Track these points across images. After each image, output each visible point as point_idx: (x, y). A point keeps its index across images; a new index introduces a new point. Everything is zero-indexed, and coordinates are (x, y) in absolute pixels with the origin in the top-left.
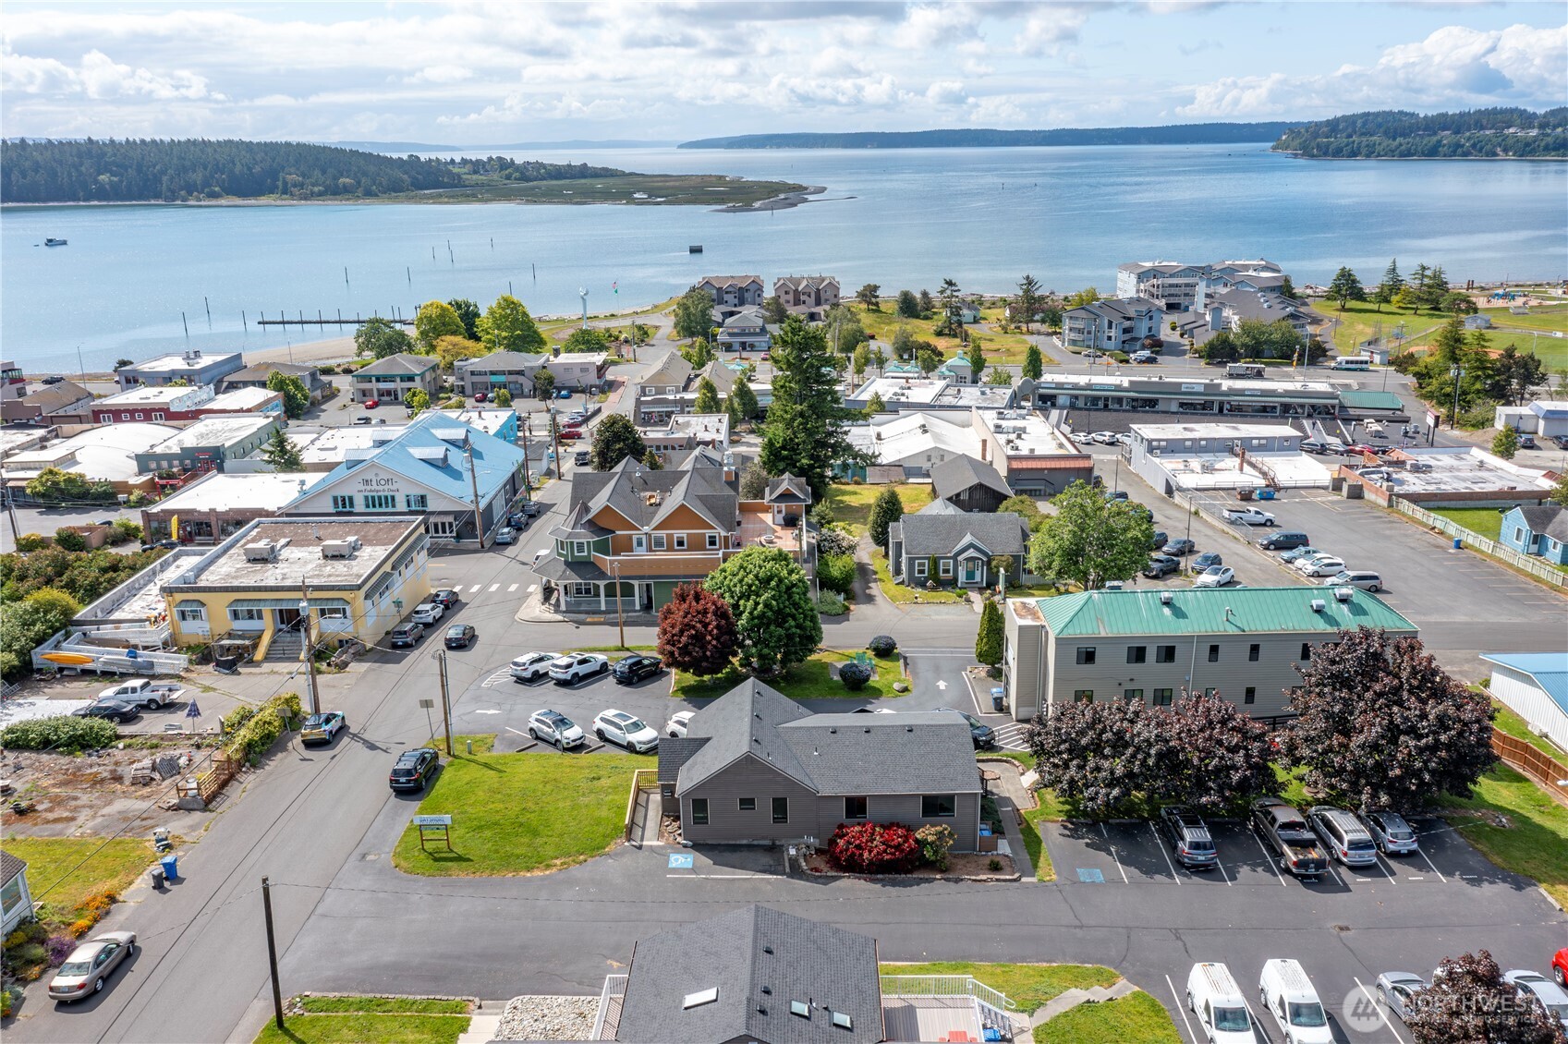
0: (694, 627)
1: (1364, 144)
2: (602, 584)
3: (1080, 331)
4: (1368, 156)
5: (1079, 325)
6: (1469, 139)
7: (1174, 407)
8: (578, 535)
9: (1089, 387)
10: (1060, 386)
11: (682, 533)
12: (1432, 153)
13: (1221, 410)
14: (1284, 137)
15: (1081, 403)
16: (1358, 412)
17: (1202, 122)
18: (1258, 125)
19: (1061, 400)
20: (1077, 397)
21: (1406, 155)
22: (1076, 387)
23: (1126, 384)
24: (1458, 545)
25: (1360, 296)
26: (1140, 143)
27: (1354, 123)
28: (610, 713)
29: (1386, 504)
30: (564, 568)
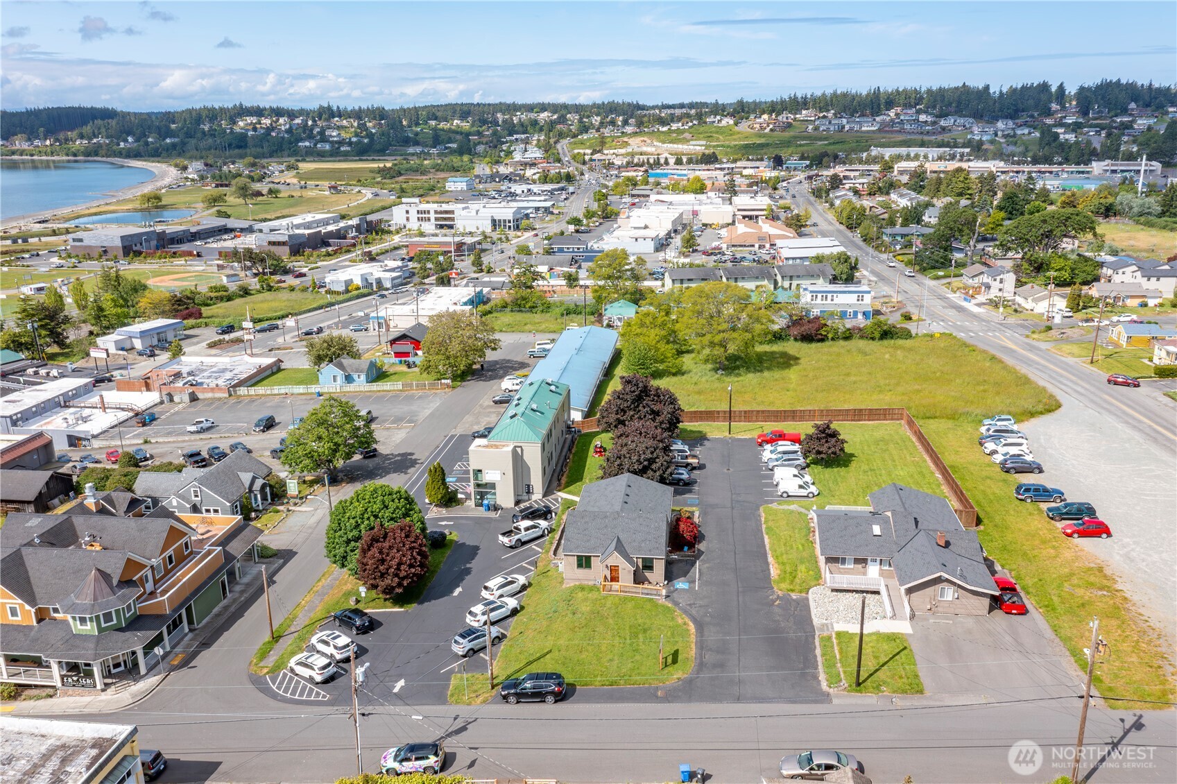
8: (126, 597)
11: (170, 551)
24: (319, 394)
29: (226, 395)
30: (128, 634)
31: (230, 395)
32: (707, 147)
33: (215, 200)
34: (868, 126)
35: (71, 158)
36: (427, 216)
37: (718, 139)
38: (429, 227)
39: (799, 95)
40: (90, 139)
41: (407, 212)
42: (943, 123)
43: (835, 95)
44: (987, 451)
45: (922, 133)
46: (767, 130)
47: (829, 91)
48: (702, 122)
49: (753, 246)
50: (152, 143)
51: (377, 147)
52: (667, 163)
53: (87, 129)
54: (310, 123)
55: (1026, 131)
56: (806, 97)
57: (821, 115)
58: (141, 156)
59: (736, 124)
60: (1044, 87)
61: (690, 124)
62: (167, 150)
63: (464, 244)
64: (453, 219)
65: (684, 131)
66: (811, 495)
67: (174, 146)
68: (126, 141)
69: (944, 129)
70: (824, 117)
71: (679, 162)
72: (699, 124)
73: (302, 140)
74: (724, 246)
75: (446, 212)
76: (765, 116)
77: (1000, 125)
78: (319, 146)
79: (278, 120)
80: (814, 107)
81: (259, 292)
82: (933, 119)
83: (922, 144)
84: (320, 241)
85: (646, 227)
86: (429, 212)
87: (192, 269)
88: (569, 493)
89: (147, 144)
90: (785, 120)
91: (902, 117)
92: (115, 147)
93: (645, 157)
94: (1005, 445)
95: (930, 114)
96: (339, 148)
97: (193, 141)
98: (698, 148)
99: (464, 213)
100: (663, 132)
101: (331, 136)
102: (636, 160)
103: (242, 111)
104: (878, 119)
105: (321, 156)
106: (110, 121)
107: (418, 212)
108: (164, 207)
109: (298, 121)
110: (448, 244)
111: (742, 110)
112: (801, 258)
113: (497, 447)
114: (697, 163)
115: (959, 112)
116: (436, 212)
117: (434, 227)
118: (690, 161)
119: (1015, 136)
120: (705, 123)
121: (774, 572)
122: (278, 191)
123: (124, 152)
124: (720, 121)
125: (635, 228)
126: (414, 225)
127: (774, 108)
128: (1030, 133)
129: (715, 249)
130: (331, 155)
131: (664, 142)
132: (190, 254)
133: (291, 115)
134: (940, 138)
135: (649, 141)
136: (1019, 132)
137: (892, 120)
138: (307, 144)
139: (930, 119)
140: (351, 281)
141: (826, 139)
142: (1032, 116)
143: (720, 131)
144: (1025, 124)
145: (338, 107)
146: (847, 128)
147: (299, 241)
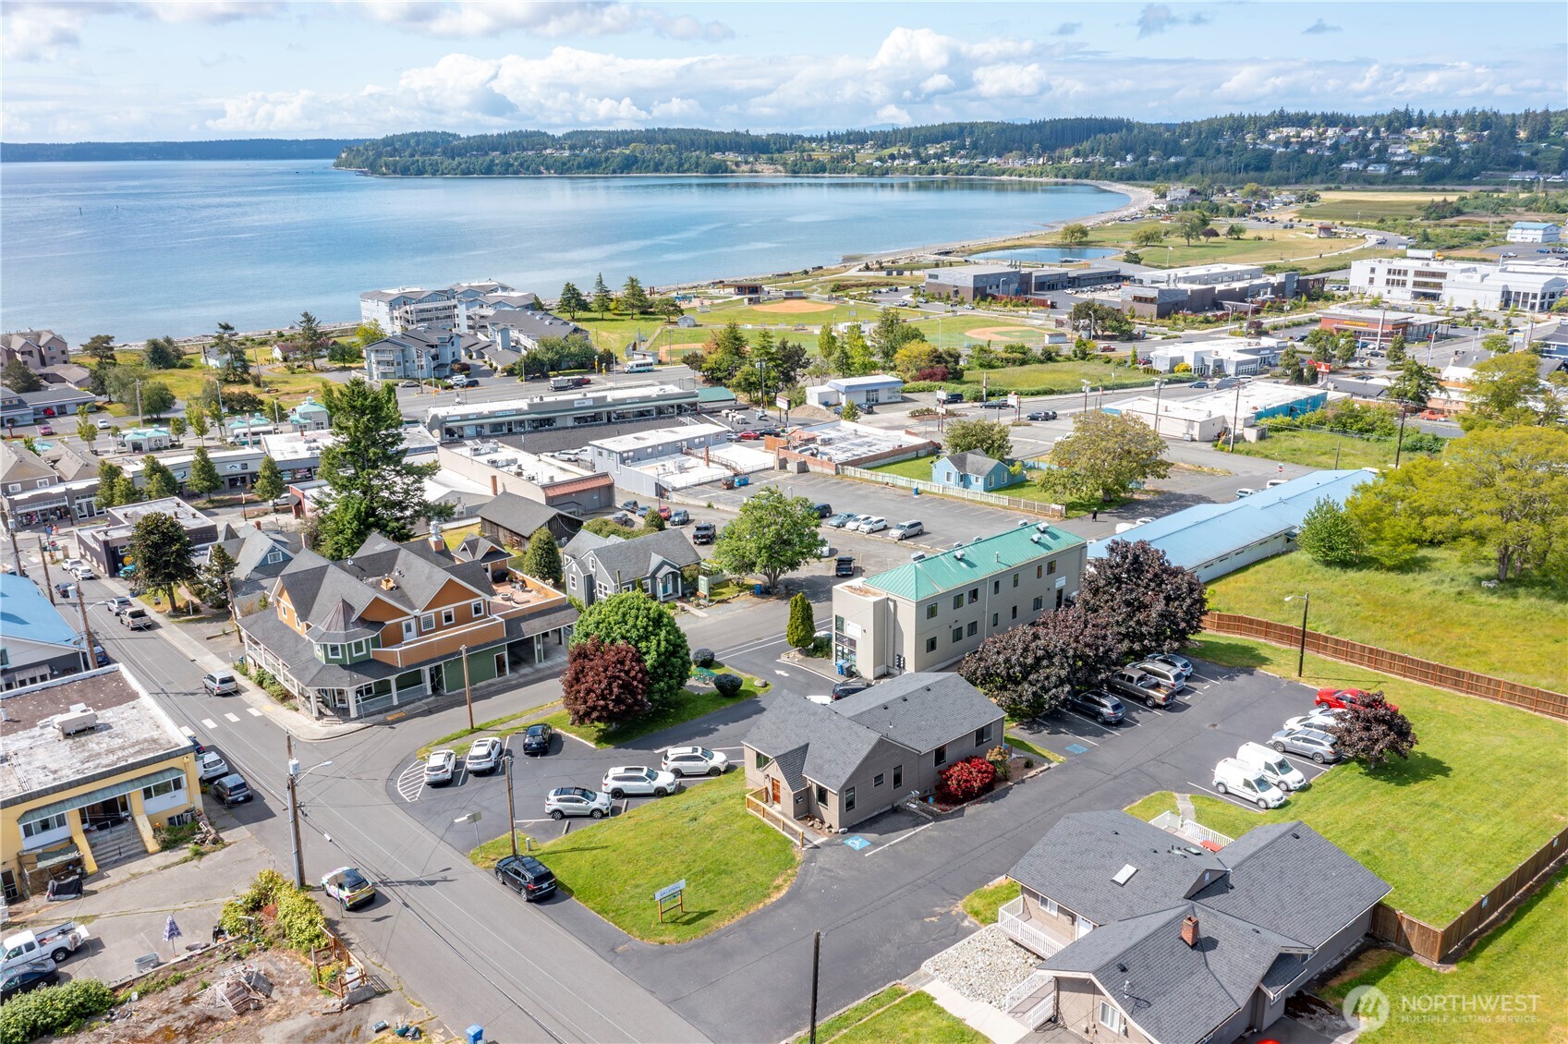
0: (619, 677)
1: (427, 163)
2: (392, 679)
3: (389, 363)
4: (434, 173)
5: (389, 357)
6: (516, 159)
7: (570, 423)
8: (354, 636)
9: (492, 415)
10: (465, 418)
11: (449, 608)
12: (488, 171)
13: (609, 420)
14: (344, 155)
15: (487, 431)
16: (710, 406)
17: (247, 138)
18: (306, 142)
19: (468, 432)
20: (482, 426)
21: (467, 173)
22: (480, 416)
23: (526, 408)
24: (917, 492)
25: (585, 307)
26: (184, 159)
27: (408, 143)
28: (620, 771)
29: (833, 472)
30: (346, 672)
31: (838, 473)
33: (1147, 239)
35: (1060, 180)
36: (1401, 278)
38: (1402, 296)
40: (1086, 156)
41: (1373, 270)
50: (1153, 163)
51: (1461, 171)
53: (1086, 145)
54: (1370, 135)
58: (1135, 179)
62: (1168, 171)
63: (1411, 324)
64: (1439, 286)
66: (1262, 804)
67: (1177, 166)
68: (1123, 160)
73: (1348, 159)
75: (1433, 275)
78: (1370, 168)
79: (1326, 131)
81: (1069, 359)
84: (1210, 301)
86: (1405, 273)
87: (1029, 321)
89: (1146, 164)
92: (1109, 168)
96: (1400, 171)
97: (1201, 161)
99: (1461, 278)
101: (1395, 154)
103: (1282, 120)
105: (1369, 182)
106: (1114, 135)
107: (1389, 271)
108: (1088, 244)
109: (1354, 132)
110: (1374, 322)
116: (1418, 273)
117: (1409, 296)
122: (1241, 231)
123: (1116, 175)
126: (1379, 288)
130: (1385, 182)
132: (1043, 303)
133: (1348, 123)
138: (1354, 165)
140: (1182, 359)
145: (1421, 112)
147: (1175, 299)
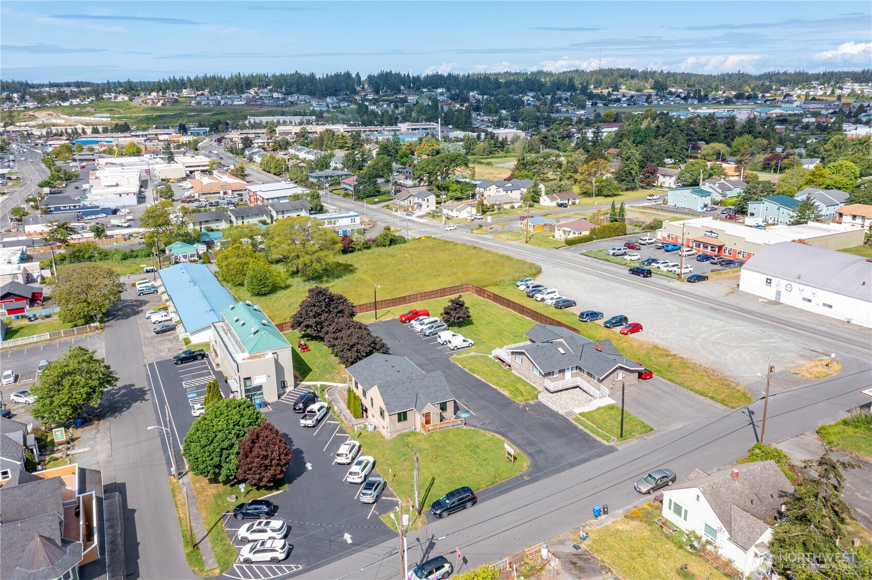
32: (113, 118)
34: (238, 102)
37: (119, 113)
39: (178, 78)
42: (290, 98)
43: (205, 78)
44: (539, 299)
45: (278, 106)
46: (159, 104)
47: (201, 75)
48: (99, 98)
49: (219, 193)
52: (84, 132)
55: (346, 104)
56: (183, 80)
57: (200, 93)
59: (131, 100)
60: (348, 75)
61: (89, 100)
65: (85, 106)
66: (471, 345)
69: (292, 103)
70: (202, 94)
71: (95, 131)
72: (97, 100)
74: (196, 195)
76: (154, 94)
77: (329, 100)
80: (192, 87)
82: (283, 96)
83: (283, 114)
85: (117, 185)
88: (311, 380)
90: (171, 96)
91: (261, 95)
93: (63, 129)
94: (548, 294)
95: (280, 93)
98: (104, 119)
100: (65, 107)
102: (54, 131)
104: (243, 96)
111: (131, 89)
112: (277, 198)
113: (259, 357)
114: (112, 131)
115: (299, 91)
118: (105, 130)
119: (340, 107)
120: (102, 99)
121: (506, 393)
124: (116, 97)
125: (108, 186)
127: (161, 87)
128: (349, 106)
129: (188, 197)
131: (70, 115)
134: (292, 109)
135: (54, 114)
136: (342, 105)
137: (254, 97)
139: (280, 96)
141: (209, 111)
142: (347, 94)
143: (118, 105)
144: (344, 99)
146: (222, 102)
